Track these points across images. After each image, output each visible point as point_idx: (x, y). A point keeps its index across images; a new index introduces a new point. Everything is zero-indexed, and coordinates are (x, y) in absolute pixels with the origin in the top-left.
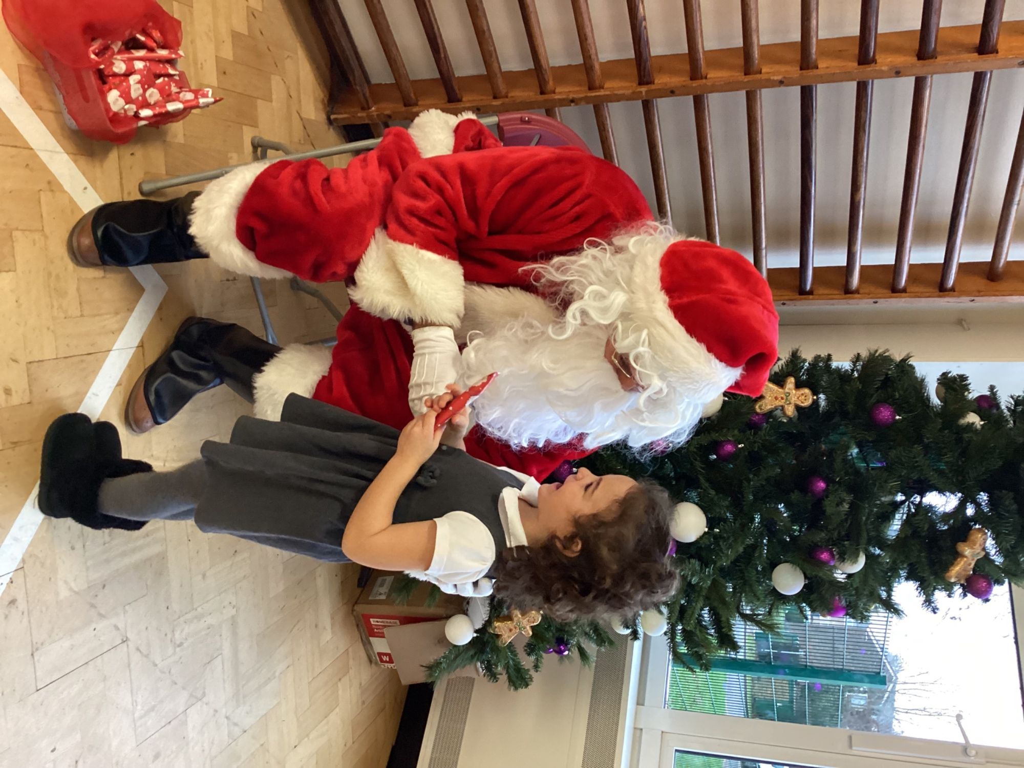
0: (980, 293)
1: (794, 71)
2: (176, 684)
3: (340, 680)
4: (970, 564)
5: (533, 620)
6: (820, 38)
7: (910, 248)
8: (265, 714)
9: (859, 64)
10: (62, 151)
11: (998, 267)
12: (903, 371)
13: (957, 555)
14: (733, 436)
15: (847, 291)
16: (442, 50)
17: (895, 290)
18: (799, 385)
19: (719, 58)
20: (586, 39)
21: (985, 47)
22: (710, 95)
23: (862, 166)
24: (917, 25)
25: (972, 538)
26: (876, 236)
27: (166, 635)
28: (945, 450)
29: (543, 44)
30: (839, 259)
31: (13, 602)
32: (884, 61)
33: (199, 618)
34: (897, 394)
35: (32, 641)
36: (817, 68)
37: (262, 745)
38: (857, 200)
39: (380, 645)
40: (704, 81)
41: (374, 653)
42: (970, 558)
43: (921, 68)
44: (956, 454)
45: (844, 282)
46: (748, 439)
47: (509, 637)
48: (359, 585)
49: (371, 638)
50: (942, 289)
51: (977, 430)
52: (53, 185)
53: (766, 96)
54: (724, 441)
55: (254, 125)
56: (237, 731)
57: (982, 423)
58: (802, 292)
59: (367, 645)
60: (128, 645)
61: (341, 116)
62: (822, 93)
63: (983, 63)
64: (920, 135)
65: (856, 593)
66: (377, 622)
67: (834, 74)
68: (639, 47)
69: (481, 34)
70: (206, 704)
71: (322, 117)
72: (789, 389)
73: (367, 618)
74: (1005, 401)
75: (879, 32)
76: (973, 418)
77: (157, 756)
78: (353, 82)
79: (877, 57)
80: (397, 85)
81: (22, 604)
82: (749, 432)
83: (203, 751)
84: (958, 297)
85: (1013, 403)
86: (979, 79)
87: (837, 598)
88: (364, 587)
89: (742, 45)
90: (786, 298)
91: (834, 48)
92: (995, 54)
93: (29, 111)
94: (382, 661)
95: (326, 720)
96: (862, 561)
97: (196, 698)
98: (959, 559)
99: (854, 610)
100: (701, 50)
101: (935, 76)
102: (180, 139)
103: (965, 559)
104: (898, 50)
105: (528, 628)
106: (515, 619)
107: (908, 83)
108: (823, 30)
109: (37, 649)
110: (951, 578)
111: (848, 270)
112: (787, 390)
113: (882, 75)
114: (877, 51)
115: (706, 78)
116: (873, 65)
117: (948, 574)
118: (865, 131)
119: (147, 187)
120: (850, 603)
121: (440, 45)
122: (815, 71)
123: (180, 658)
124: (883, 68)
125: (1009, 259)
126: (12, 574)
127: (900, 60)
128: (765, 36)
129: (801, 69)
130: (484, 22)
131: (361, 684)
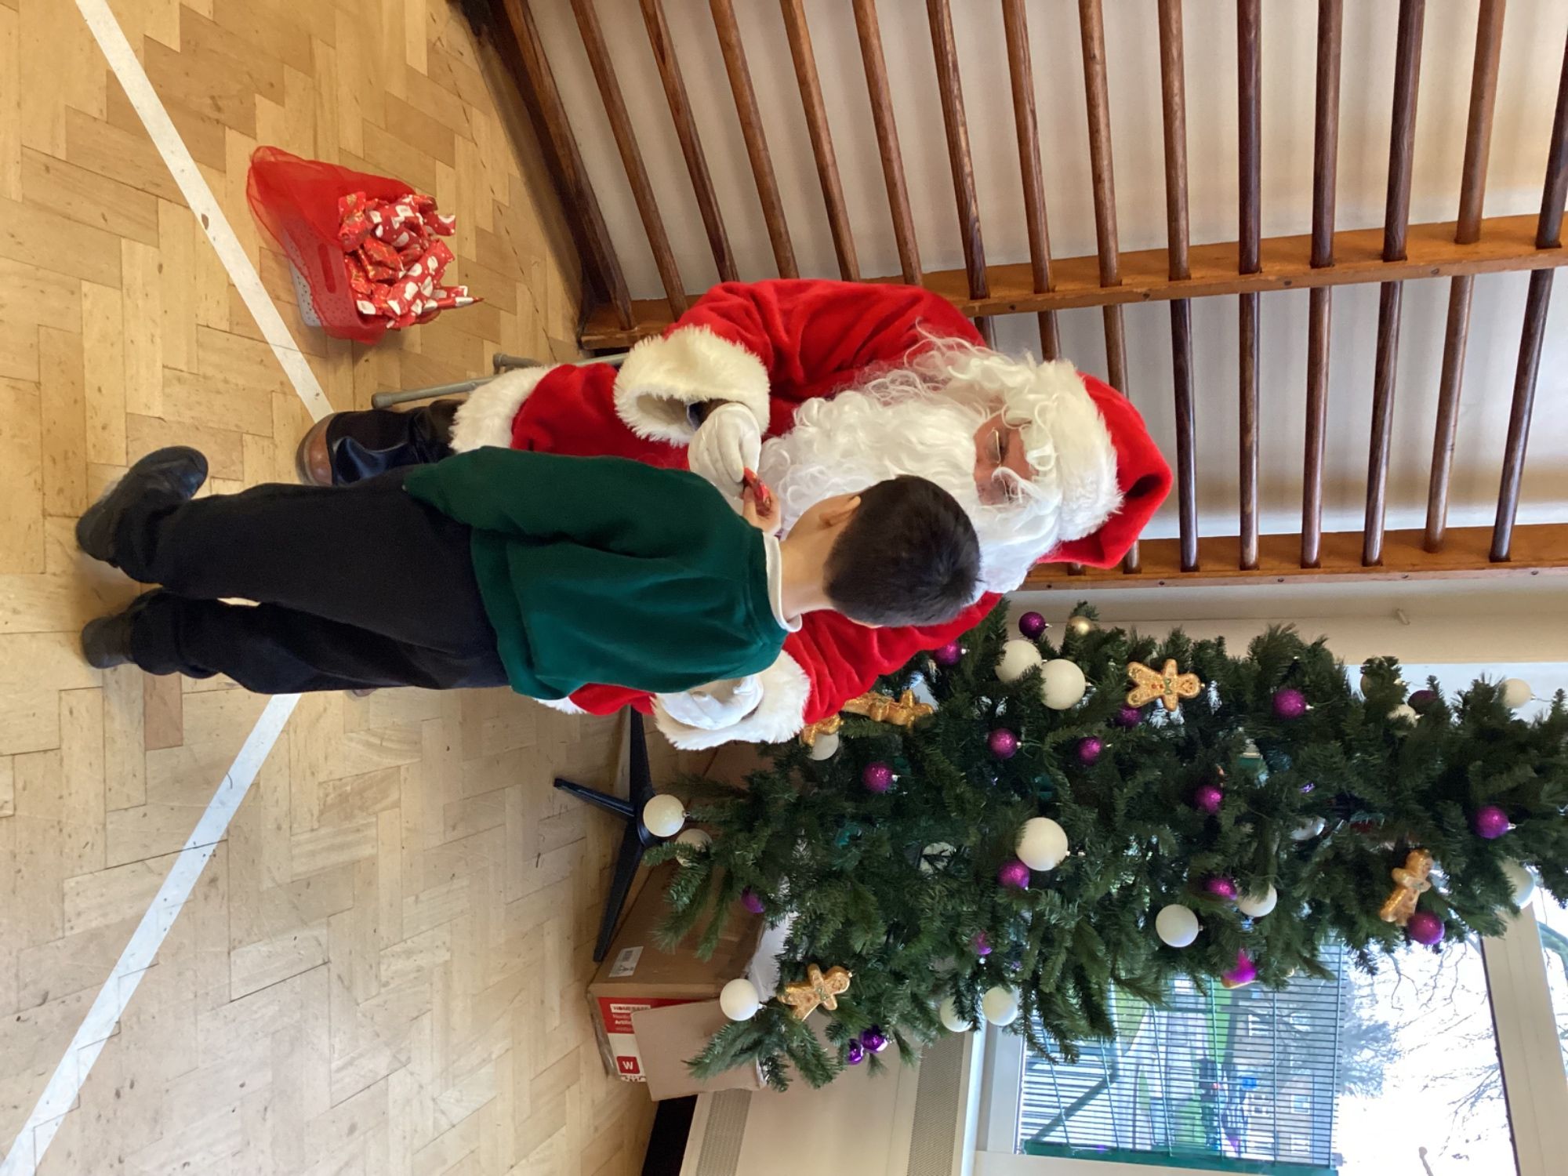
0: (1414, 568)
1: (1161, 282)
2: (378, 1036)
3: (568, 1087)
4: (1411, 899)
5: (837, 984)
6: (1191, 244)
7: (1321, 507)
8: (478, 1109)
9: (1242, 272)
10: (295, 347)
11: (1435, 534)
12: (1315, 656)
13: (1393, 886)
14: (1100, 732)
15: (1244, 566)
16: (727, 257)
17: (1305, 565)
18: (1181, 671)
19: (1070, 268)
20: (906, 244)
21: (1390, 252)
22: (1059, 312)
23: (1252, 400)
24: (1309, 230)
25: (1411, 863)
26: (1275, 497)
27: (371, 967)
28: (1371, 749)
29: (854, 250)
30: (1231, 527)
31: (213, 881)
32: (1271, 269)
33: (409, 953)
34: (1307, 679)
35: (229, 936)
36: (1189, 277)
37: (472, 1152)
38: (1248, 445)
39: (622, 1045)
40: (1051, 294)
41: (612, 1056)
42: (1411, 889)
43: (1317, 277)
44: (1388, 755)
45: (1239, 555)
46: (1119, 737)
47: (807, 1009)
48: (595, 959)
49: (611, 1035)
50: (1365, 562)
51: (1411, 725)
52: (286, 387)
53: (1128, 312)
54: (1088, 738)
55: (496, 340)
56: (444, 1123)
57: (1418, 717)
58: (1185, 568)
59: (603, 1044)
60: (329, 970)
61: (595, 338)
62: (1197, 308)
63: (1392, 271)
64: (1321, 360)
65: (1268, 944)
66: (620, 1008)
67: (1210, 285)
68: (972, 253)
69: (778, 238)
70: (412, 1074)
71: (574, 338)
72: (1171, 674)
73: (605, 1002)
74: (1450, 697)
75: (1263, 236)
76: (1405, 711)
77: (352, 1129)
78: (612, 296)
79: (1262, 265)
80: (670, 300)
81: (222, 885)
82: (1119, 729)
83: (405, 1138)
84: (1388, 572)
85: (1460, 699)
86: (1388, 293)
87: (1242, 950)
88: (602, 960)
89: (1096, 253)
90: (1166, 575)
91: (1210, 255)
92: (1401, 262)
93: (266, 298)
94: (623, 1070)
95: (549, 1140)
96: (1272, 897)
97: (401, 1063)
98: (1396, 892)
99: (1266, 970)
100: (1047, 257)
101: (1334, 288)
102: (418, 350)
103: (1405, 891)
104: (1286, 257)
105: (832, 997)
106: (815, 983)
107: (1301, 298)
108: (1196, 235)
109: (234, 948)
110: (1386, 917)
111: (1243, 539)
112: (1167, 675)
113: (1270, 286)
114: (1262, 257)
115: (1053, 291)
116: (1257, 274)
117: (1383, 912)
118: (1252, 356)
119: (382, 401)
120: (1260, 955)
121: (726, 251)
122: (1187, 283)
123: (385, 1002)
124: (1271, 278)
125: (1447, 526)
126: (214, 846)
127: (1290, 268)
128: (1125, 241)
129: (1171, 279)
130: (782, 225)
131: (593, 1101)
